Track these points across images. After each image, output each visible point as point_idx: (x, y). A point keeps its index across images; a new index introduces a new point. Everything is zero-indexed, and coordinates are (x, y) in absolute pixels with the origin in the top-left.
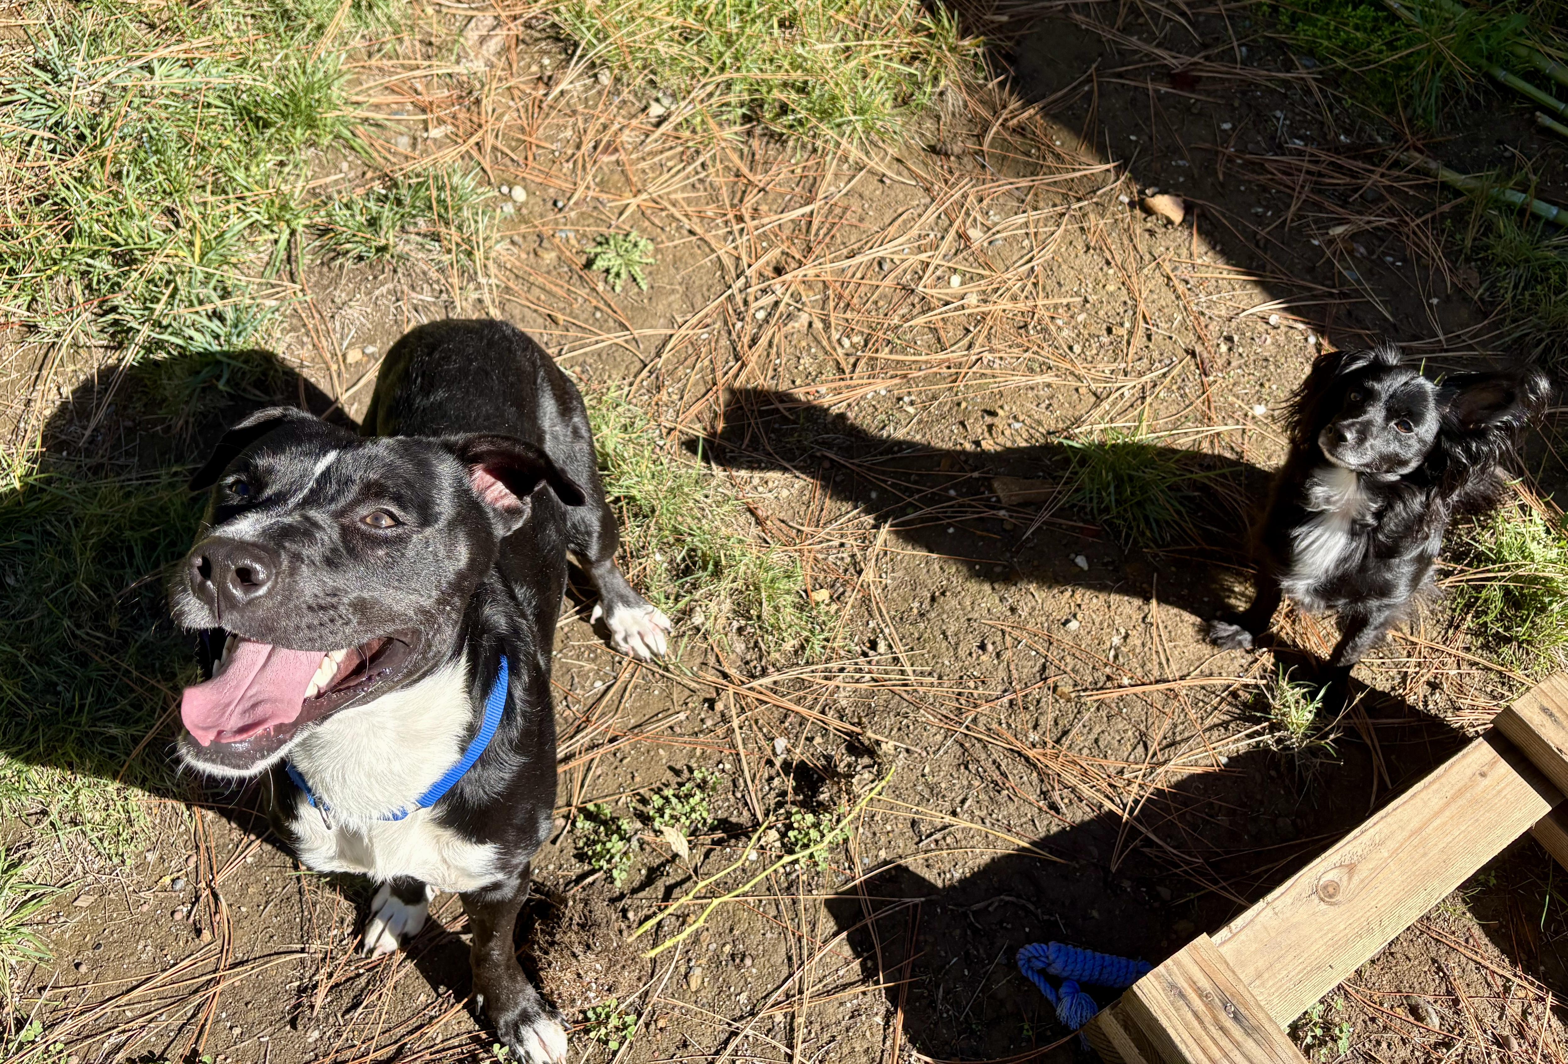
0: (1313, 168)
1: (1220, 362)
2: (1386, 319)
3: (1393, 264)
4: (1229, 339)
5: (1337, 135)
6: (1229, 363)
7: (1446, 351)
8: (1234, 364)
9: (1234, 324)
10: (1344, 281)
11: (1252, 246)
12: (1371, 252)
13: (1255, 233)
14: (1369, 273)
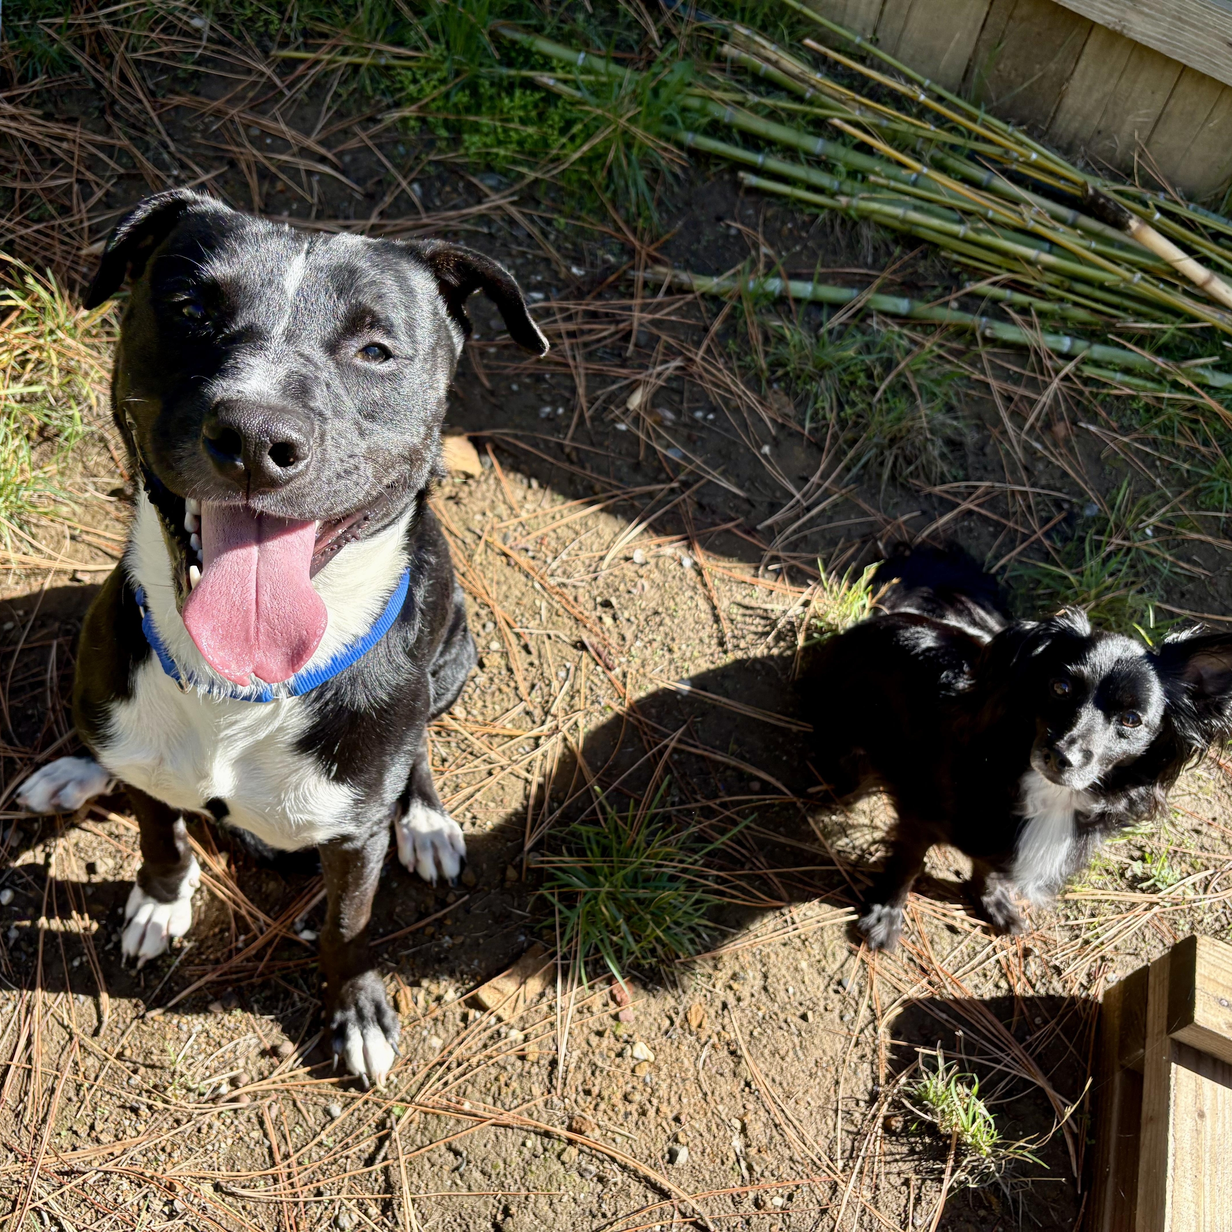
0: (571, 326)
1: (614, 640)
2: (735, 496)
3: (705, 418)
4: (607, 604)
5: (569, 269)
6: (623, 638)
7: (808, 509)
8: (629, 636)
9: (601, 582)
10: (677, 468)
11: (566, 466)
12: (678, 413)
13: (561, 446)
14: (690, 442)
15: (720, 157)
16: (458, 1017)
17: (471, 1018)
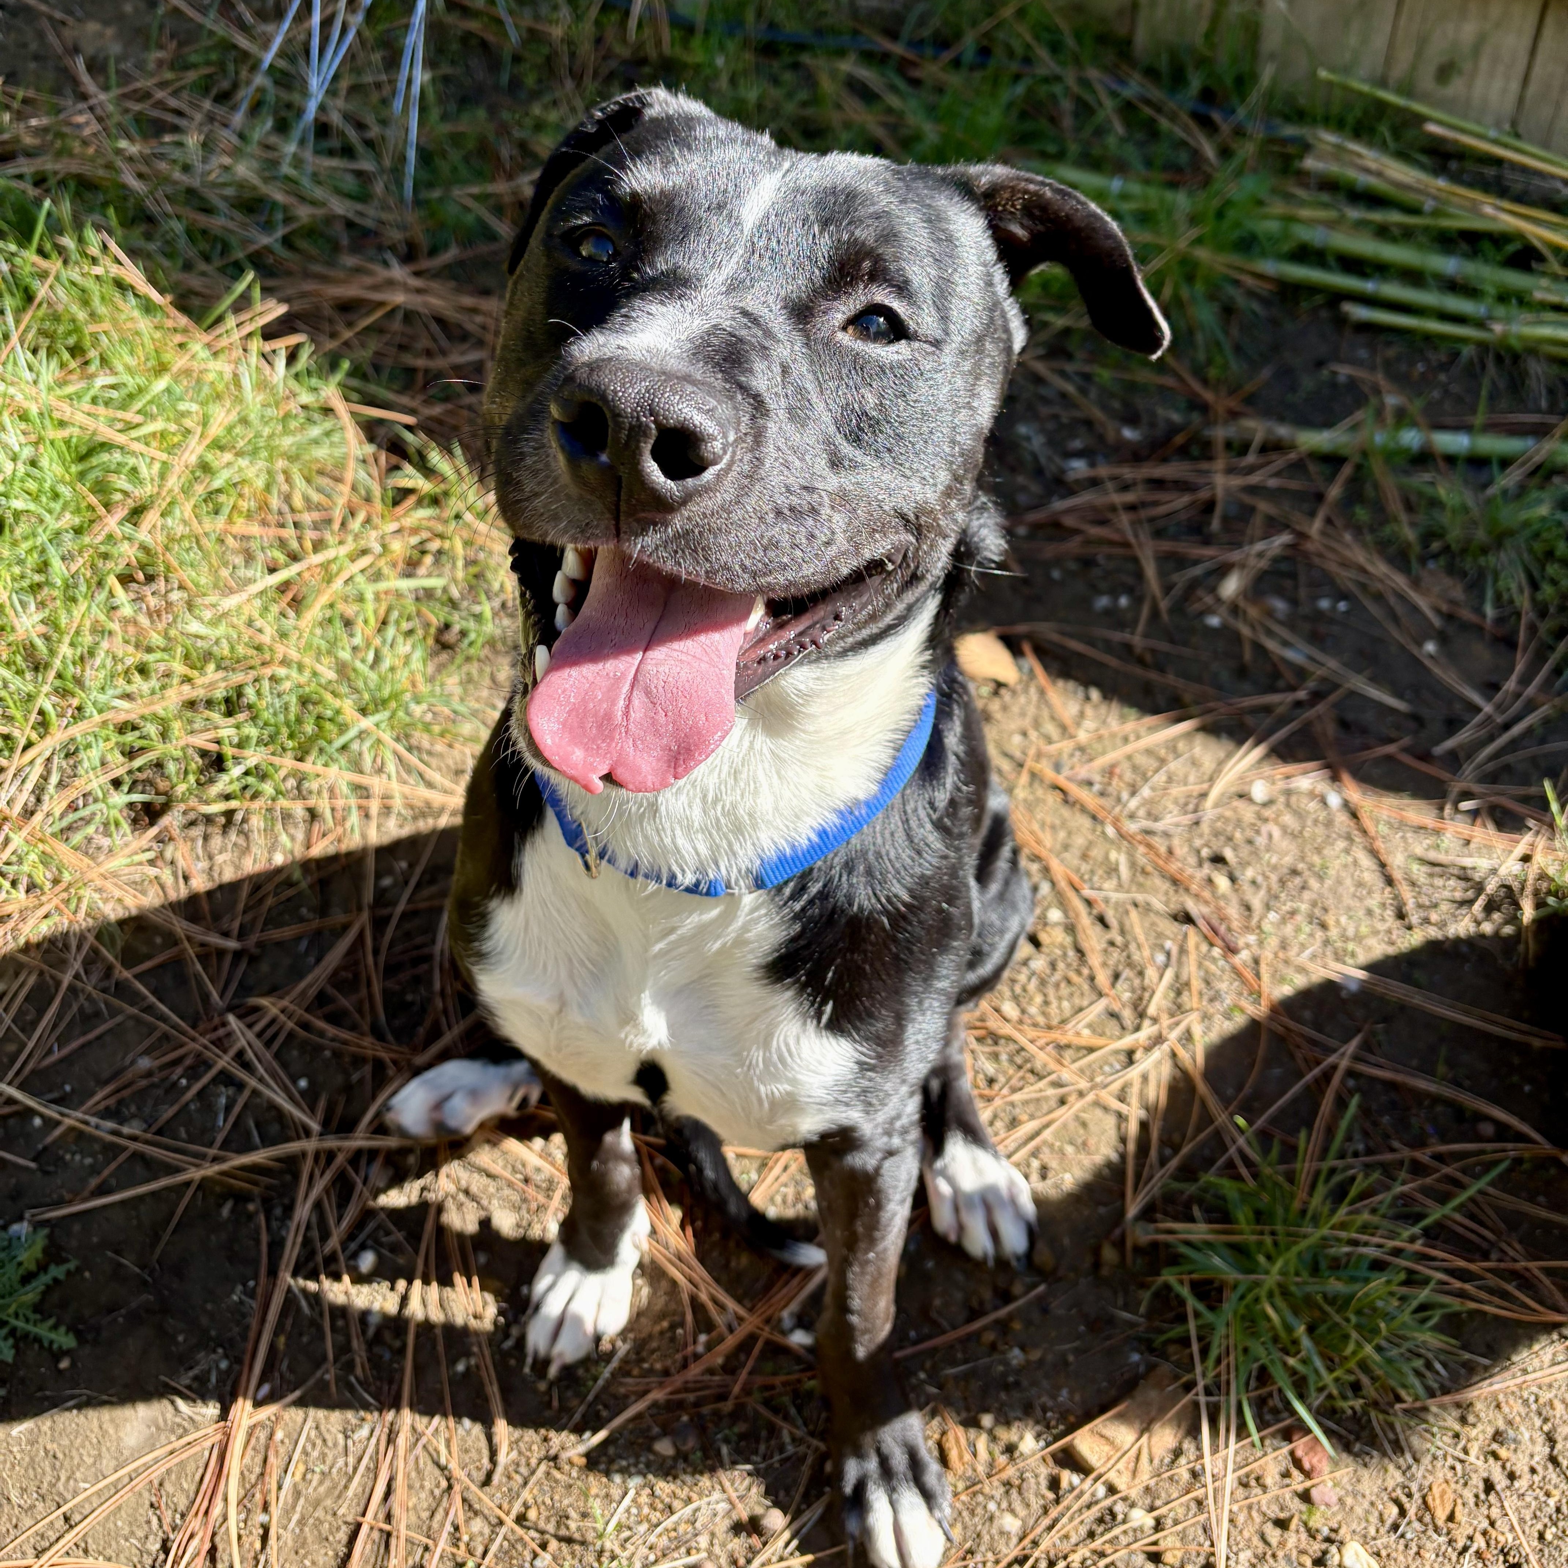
0: (1130, 497)
1: (1233, 911)
2: (1393, 711)
3: (1334, 608)
4: (1218, 860)
5: (1118, 432)
6: (1248, 908)
7: (1507, 727)
8: (1257, 902)
9: (1205, 828)
10: (1301, 673)
11: (1138, 671)
12: (1294, 602)
13: (1128, 648)
14: (1316, 639)
15: (1312, 289)
16: (1044, 1483)
17: (1064, 1484)
